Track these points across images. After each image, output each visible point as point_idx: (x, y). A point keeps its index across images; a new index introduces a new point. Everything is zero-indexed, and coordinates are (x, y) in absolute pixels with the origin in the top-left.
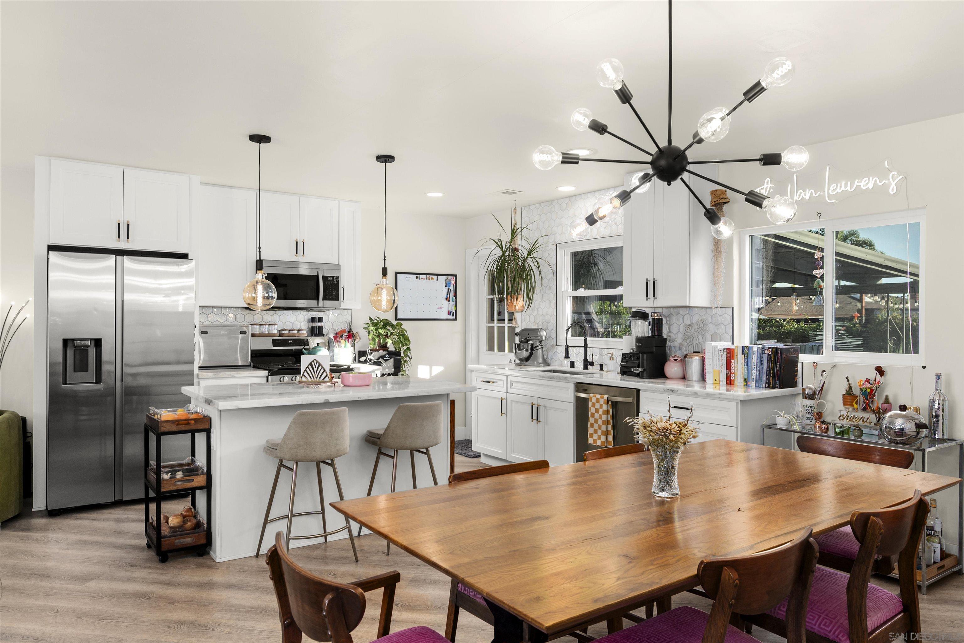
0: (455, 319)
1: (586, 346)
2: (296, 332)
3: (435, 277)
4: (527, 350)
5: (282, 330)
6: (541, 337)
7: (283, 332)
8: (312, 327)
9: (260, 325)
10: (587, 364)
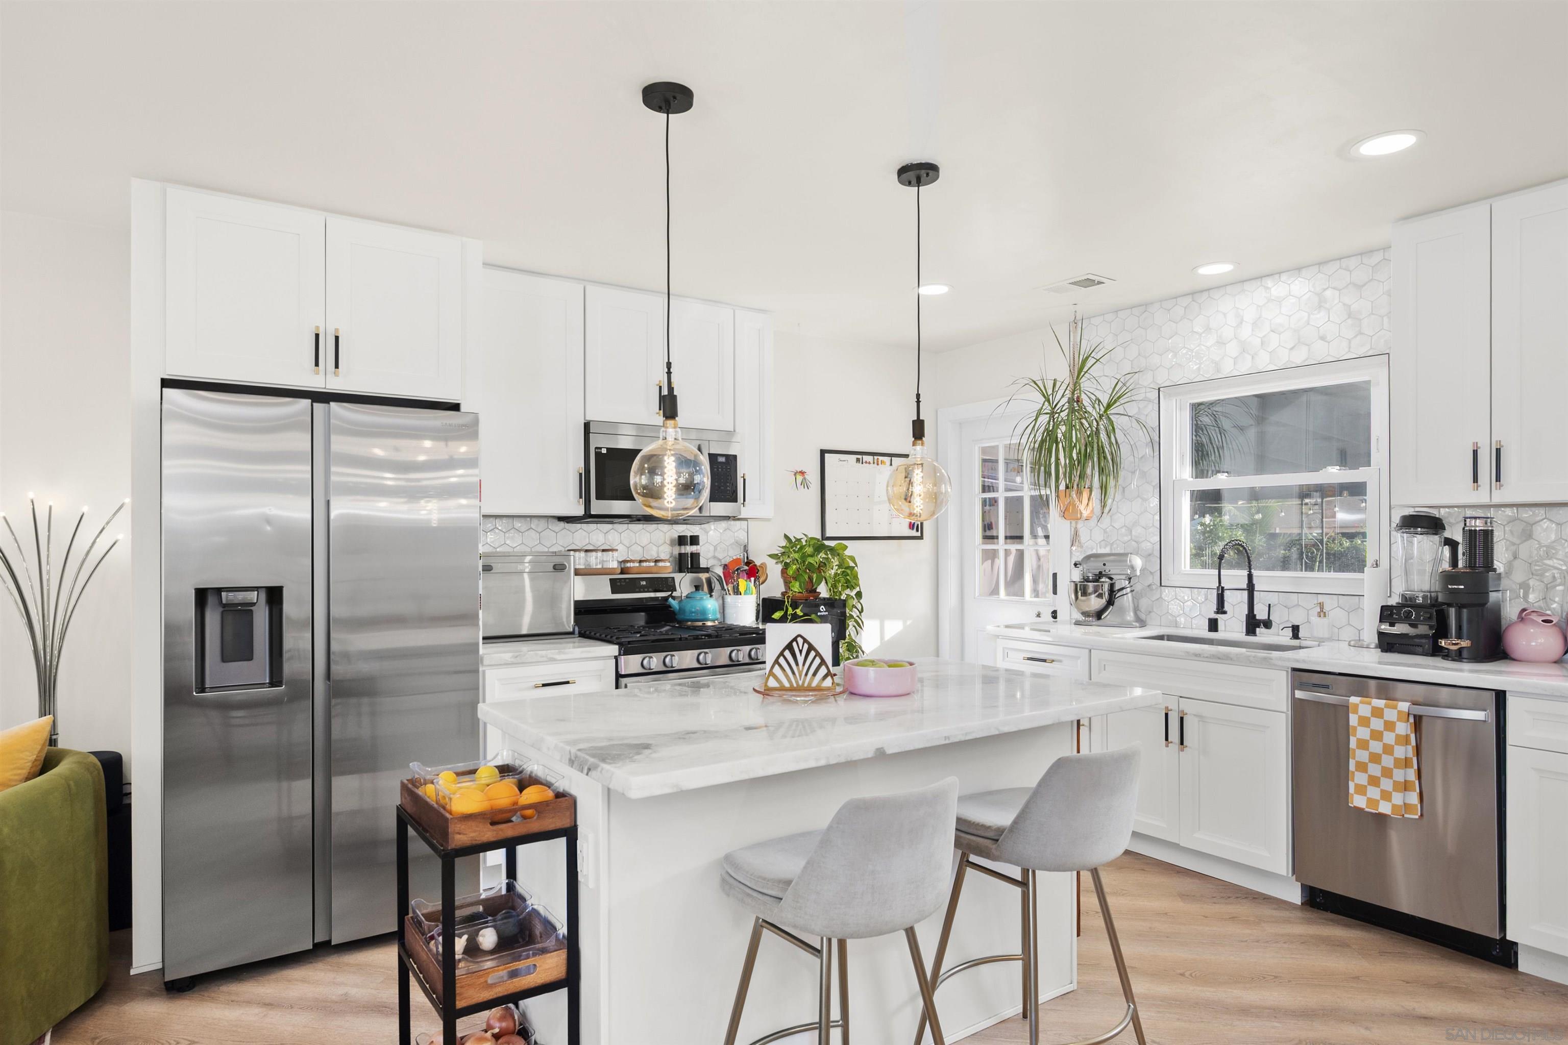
0: (921, 538)
1: (1251, 588)
2: (652, 564)
3: (887, 459)
4: (1100, 596)
5: (625, 561)
6: (1132, 568)
7: (628, 565)
8: (680, 554)
9: (587, 551)
10: (1252, 624)
